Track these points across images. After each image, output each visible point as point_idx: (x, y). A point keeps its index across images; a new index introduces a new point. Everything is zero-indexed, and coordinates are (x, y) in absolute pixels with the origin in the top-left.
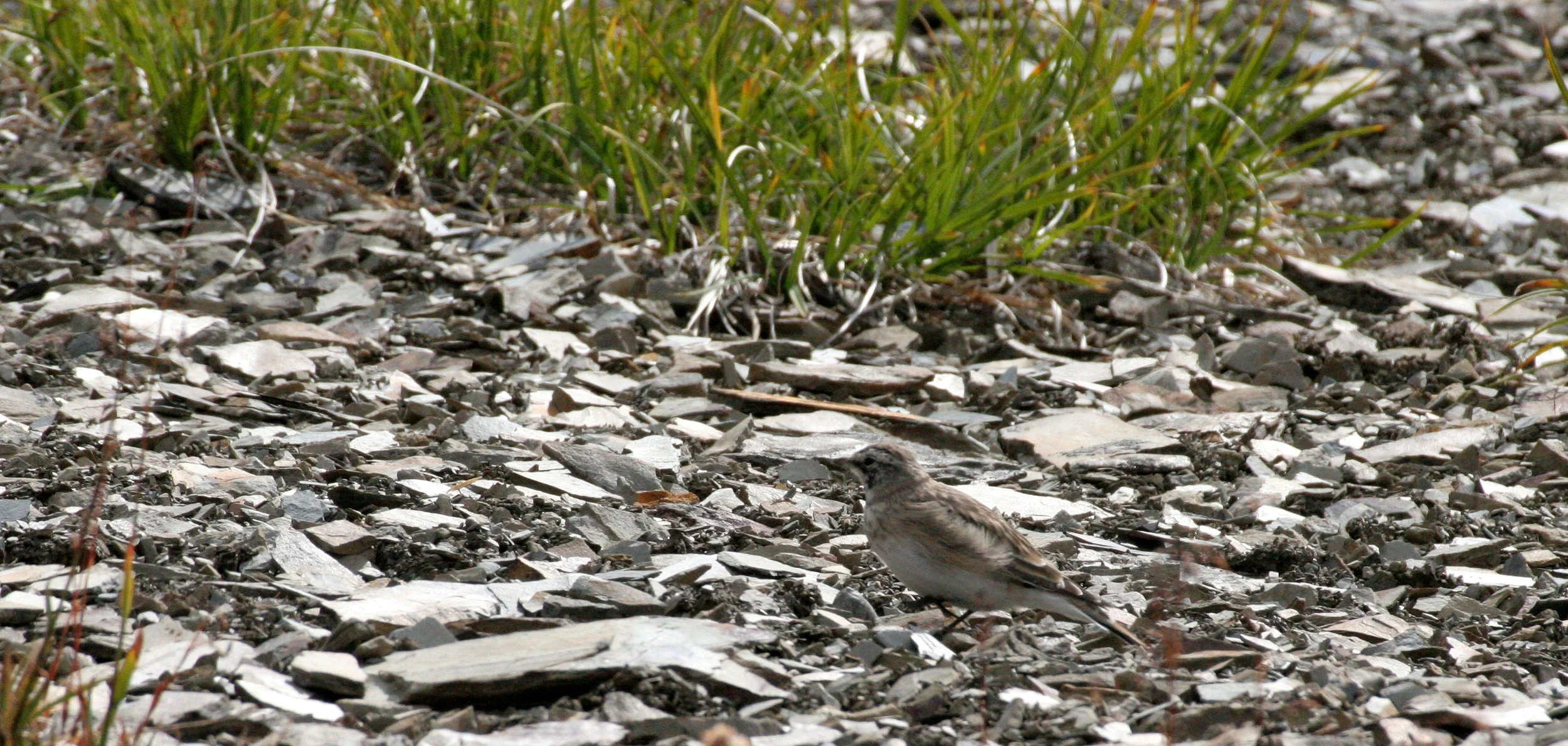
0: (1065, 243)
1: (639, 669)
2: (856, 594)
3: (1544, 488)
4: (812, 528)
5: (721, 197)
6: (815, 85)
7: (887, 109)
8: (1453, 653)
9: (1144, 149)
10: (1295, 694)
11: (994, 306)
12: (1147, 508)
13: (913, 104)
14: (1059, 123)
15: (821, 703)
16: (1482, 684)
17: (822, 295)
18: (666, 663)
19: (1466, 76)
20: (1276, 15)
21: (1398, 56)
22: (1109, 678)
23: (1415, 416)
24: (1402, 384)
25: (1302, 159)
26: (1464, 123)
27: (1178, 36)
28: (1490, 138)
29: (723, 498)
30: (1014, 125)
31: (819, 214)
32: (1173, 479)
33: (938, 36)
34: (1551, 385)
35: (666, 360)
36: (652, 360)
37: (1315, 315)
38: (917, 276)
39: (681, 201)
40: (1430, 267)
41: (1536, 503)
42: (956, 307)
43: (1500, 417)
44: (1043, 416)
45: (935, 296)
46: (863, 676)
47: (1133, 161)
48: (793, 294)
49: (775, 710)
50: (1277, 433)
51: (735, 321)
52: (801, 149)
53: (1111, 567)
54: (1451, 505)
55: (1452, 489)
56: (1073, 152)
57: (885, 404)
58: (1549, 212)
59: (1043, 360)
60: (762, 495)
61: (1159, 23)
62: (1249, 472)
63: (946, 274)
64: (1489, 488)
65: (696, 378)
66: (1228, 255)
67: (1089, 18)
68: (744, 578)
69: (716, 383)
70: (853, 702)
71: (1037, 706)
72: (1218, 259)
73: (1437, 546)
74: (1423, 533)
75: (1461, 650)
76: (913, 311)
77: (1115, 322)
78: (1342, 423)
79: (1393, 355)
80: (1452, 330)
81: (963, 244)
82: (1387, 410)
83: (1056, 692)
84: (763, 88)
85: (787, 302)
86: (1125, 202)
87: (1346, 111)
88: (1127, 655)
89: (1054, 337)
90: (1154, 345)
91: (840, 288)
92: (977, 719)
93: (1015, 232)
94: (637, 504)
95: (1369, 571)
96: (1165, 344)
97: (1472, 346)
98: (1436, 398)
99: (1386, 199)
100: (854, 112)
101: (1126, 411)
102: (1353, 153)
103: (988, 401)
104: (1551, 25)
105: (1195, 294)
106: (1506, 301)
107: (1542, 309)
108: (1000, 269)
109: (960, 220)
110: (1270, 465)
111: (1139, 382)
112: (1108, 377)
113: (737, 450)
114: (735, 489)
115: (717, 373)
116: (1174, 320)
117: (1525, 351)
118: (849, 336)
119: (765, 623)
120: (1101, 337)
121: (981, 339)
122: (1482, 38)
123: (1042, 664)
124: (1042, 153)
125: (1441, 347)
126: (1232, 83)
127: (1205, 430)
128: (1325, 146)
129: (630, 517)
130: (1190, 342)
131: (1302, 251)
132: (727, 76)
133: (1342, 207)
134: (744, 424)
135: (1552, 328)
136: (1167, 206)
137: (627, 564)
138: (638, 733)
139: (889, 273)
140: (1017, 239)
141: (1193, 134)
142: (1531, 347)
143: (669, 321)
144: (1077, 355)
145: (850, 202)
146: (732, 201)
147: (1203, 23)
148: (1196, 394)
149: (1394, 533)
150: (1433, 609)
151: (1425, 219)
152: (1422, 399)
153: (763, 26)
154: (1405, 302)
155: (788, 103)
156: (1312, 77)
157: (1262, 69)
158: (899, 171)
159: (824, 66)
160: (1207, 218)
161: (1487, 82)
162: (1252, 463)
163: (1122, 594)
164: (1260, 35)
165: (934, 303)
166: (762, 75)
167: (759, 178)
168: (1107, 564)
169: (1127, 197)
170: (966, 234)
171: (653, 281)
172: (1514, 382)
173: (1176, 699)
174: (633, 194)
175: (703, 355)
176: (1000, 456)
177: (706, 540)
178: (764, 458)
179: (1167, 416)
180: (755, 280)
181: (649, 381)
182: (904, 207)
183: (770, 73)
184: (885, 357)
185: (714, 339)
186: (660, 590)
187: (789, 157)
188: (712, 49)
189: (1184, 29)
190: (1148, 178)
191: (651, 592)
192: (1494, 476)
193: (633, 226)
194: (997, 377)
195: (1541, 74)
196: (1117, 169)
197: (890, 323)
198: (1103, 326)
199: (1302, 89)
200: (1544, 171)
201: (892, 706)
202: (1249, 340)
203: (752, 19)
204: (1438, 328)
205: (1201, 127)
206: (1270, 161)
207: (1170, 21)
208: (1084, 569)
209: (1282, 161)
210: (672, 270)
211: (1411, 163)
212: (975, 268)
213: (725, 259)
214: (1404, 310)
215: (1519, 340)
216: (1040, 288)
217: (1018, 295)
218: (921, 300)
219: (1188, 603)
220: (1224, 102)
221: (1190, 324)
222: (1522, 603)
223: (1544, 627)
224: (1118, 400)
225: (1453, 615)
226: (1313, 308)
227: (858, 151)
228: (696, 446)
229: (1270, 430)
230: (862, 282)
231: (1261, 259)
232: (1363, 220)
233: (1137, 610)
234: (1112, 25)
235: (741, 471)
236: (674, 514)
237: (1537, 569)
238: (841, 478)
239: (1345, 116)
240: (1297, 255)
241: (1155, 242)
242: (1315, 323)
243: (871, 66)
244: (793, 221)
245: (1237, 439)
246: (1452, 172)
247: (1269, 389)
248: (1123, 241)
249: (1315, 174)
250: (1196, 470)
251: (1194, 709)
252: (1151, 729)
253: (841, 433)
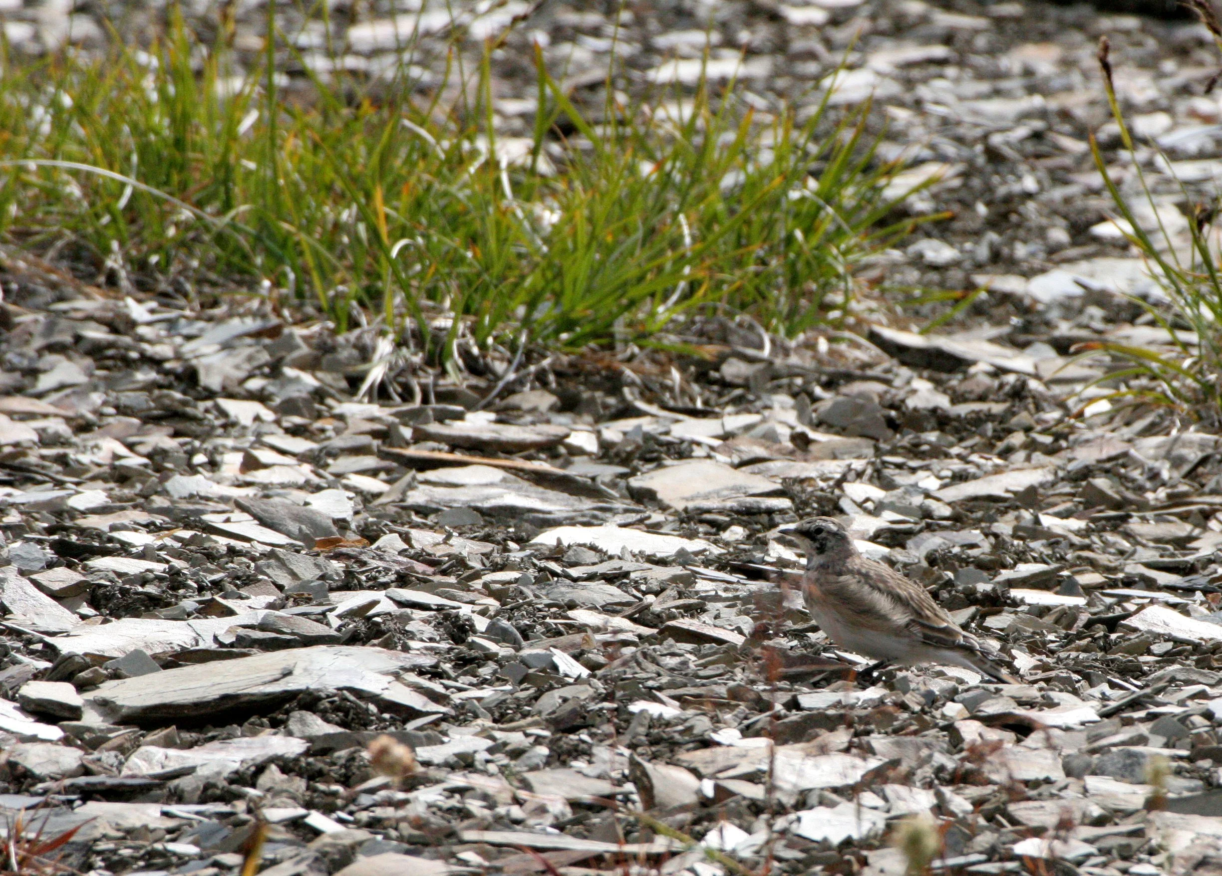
0: (682, 318)
1: (318, 690)
2: (505, 623)
3: (1094, 520)
4: (467, 567)
5: (386, 284)
6: (465, 186)
7: (527, 206)
8: (1017, 663)
9: (749, 237)
10: (881, 701)
11: (621, 373)
12: (755, 543)
13: (550, 201)
14: (675, 215)
15: (476, 716)
16: (1041, 689)
17: (474, 366)
18: (341, 685)
19: (1023, 168)
20: (860, 118)
21: (965, 152)
22: (722, 690)
23: (982, 461)
24: (972, 434)
25: (884, 242)
26: (1021, 209)
27: (776, 137)
28: (1044, 221)
29: (390, 542)
30: (636, 219)
31: (470, 297)
32: (777, 518)
33: (570, 142)
34: (1099, 432)
35: (340, 424)
36: (329, 425)
37: (897, 375)
38: (558, 349)
39: (350, 288)
40: (994, 332)
41: (1086, 533)
42: (590, 374)
43: (1055, 460)
44: (665, 466)
45: (571, 365)
46: (511, 693)
47: (739, 245)
48: (449, 366)
49: (436, 723)
50: (865, 478)
51: (399, 390)
52: (455, 242)
53: (724, 595)
54: (1015, 536)
55: (1015, 523)
56: (688, 240)
57: (529, 458)
58: (1096, 284)
59: (665, 418)
60: (424, 539)
61: (760, 128)
62: (842, 511)
63: (579, 346)
64: (1048, 521)
65: (366, 440)
66: (822, 326)
67: (700, 123)
68: (408, 610)
69: (384, 443)
70: (502, 715)
71: (661, 716)
72: (814, 328)
73: (1003, 571)
74: (991, 561)
75: (1024, 661)
76: (551, 378)
77: (725, 385)
78: (921, 468)
79: (963, 410)
80: (1014, 387)
81: (593, 321)
82: (959, 456)
83: (677, 703)
84: (420, 189)
85: (444, 373)
86: (731, 283)
87: (922, 200)
88: (738, 671)
89: (674, 398)
90: (758, 404)
91: (489, 360)
92: (609, 728)
93: (639, 309)
94: (316, 549)
95: (945, 595)
96: (768, 403)
97: (1030, 400)
98: (1000, 445)
99: (956, 276)
100: (498, 208)
101: (736, 460)
102: (929, 235)
103: (617, 455)
104: (1095, 123)
105: (794, 360)
106: (1060, 361)
107: (1090, 366)
108: (626, 342)
109: (591, 300)
110: (860, 505)
111: (747, 436)
112: (720, 432)
113: (402, 500)
114: (400, 535)
115: (385, 435)
116: (775, 382)
117: (1076, 404)
118: (497, 400)
119: (427, 649)
120: (713, 398)
121: (612, 401)
122: (1037, 136)
123: (665, 680)
124: (659, 243)
125: (1004, 401)
126: (822, 177)
127: (803, 475)
128: (903, 230)
129: (310, 560)
130: (789, 401)
131: (884, 320)
132: (390, 179)
133: (919, 282)
134: (408, 477)
135: (1099, 383)
136: (769, 285)
137: (308, 601)
138: (319, 746)
139: (532, 346)
140: (641, 316)
141: (790, 223)
142: (1081, 401)
143: (342, 391)
144: (694, 413)
145: (496, 286)
146: (395, 287)
147: (798, 126)
148: (796, 445)
149: (966, 561)
150: (1000, 626)
151: (991, 292)
152: (989, 447)
153: (418, 136)
154: (973, 363)
155: (443, 202)
156: (891, 171)
157: (848, 165)
158: (537, 258)
159: (472, 170)
160: (804, 294)
161: (1042, 174)
162: (844, 504)
163: (733, 618)
164: (847, 135)
165: (570, 371)
166: (419, 180)
167: (418, 267)
168: (721, 593)
169: (733, 278)
170: (597, 311)
171: (329, 357)
172: (1066, 430)
173: (778, 707)
174: (310, 283)
175: (372, 419)
176: (628, 501)
177: (375, 578)
178: (426, 507)
179: (771, 465)
180: (415, 354)
181: (326, 443)
182: (543, 290)
183: (426, 177)
184: (529, 418)
185: (382, 406)
186: (335, 622)
187: (444, 249)
188: (375, 158)
189: (780, 132)
190: (752, 261)
191: (328, 624)
192: (1051, 511)
193: (310, 310)
194: (625, 434)
195: (1087, 166)
196: (725, 252)
197: (533, 388)
198: (715, 388)
199: (882, 181)
200: (1091, 249)
201: (536, 718)
202: (840, 398)
203: (410, 131)
204: (1001, 386)
205: (797, 216)
206: (856, 245)
207: (767, 126)
208: (701, 598)
209: (866, 243)
210: (344, 347)
211: (976, 243)
212: (604, 341)
213: (391, 336)
214: (973, 370)
215: (1072, 394)
216: (662, 357)
217: (642, 363)
218: (558, 368)
219: (789, 624)
220: (818, 194)
221: (790, 386)
222: (1075, 619)
223: (1095, 640)
224: (729, 451)
225: (1017, 630)
226: (895, 369)
227: (502, 241)
228: (367, 498)
229: (859, 475)
230: (508, 354)
231: (851, 328)
232: (937, 293)
233: (746, 632)
234: (720, 130)
235: (405, 519)
236: (348, 557)
237: (1088, 590)
238: (491, 523)
239: (921, 204)
240: (880, 324)
241: (758, 316)
242: (898, 382)
243: (512, 168)
244: (447, 303)
245: (831, 483)
246: (1012, 249)
247: (857, 440)
248: (731, 315)
249: (896, 255)
250: (797, 510)
251: (794, 716)
252: (757, 734)
253: (491, 485)
